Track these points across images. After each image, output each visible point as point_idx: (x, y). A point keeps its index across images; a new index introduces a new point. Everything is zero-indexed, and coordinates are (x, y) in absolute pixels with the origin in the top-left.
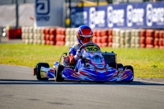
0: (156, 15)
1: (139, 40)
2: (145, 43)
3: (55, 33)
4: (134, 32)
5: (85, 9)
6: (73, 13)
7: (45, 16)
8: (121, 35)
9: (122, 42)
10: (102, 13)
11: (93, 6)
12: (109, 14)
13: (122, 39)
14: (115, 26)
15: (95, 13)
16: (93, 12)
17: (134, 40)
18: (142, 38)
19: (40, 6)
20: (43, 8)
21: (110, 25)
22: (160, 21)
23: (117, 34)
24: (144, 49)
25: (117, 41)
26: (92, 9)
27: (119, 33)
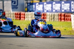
0: (66, 6)
1: (58, 18)
2: (61, 19)
3: (20, 14)
4: (56, 14)
6: (29, 6)
7: (16, 7)
8: (50, 16)
9: (50, 19)
10: (41, 6)
11: (37, 3)
12: (45, 6)
13: (50, 17)
14: (47, 11)
17: (56, 18)
18: (60, 17)
19: (14, 2)
20: (15, 3)
21: (45, 11)
22: (68, 9)
23: (48, 15)
24: (60, 22)
25: (48, 18)
27: (49, 14)
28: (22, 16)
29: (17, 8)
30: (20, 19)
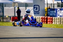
5: (55, 9)
15: (60, 11)
16: (59, 11)
20: (37, 9)
26: (58, 10)
29: (38, 13)
30: (47, 23)
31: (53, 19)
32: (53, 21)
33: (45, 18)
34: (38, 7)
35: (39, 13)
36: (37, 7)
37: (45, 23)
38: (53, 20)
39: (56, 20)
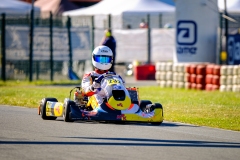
28: (209, 77)
29: (193, 51)
30: (203, 88)
31: (222, 72)
32: (221, 82)
33: (198, 71)
34: (191, 27)
35: (195, 49)
36: (188, 30)
37: (199, 86)
38: (223, 77)
39: (229, 77)
